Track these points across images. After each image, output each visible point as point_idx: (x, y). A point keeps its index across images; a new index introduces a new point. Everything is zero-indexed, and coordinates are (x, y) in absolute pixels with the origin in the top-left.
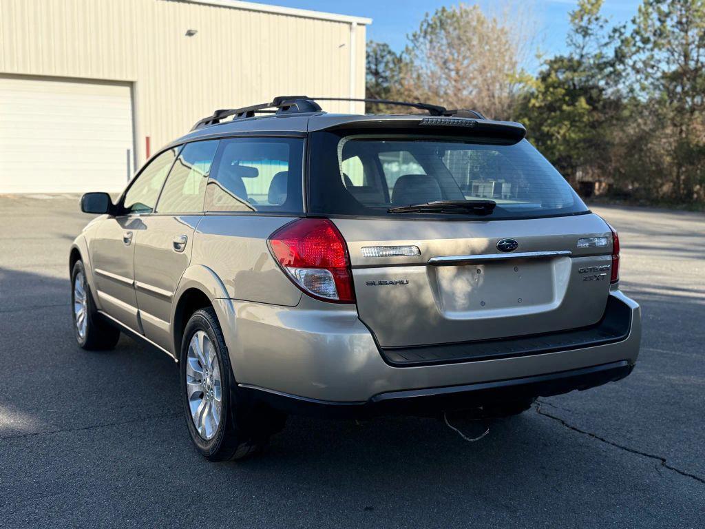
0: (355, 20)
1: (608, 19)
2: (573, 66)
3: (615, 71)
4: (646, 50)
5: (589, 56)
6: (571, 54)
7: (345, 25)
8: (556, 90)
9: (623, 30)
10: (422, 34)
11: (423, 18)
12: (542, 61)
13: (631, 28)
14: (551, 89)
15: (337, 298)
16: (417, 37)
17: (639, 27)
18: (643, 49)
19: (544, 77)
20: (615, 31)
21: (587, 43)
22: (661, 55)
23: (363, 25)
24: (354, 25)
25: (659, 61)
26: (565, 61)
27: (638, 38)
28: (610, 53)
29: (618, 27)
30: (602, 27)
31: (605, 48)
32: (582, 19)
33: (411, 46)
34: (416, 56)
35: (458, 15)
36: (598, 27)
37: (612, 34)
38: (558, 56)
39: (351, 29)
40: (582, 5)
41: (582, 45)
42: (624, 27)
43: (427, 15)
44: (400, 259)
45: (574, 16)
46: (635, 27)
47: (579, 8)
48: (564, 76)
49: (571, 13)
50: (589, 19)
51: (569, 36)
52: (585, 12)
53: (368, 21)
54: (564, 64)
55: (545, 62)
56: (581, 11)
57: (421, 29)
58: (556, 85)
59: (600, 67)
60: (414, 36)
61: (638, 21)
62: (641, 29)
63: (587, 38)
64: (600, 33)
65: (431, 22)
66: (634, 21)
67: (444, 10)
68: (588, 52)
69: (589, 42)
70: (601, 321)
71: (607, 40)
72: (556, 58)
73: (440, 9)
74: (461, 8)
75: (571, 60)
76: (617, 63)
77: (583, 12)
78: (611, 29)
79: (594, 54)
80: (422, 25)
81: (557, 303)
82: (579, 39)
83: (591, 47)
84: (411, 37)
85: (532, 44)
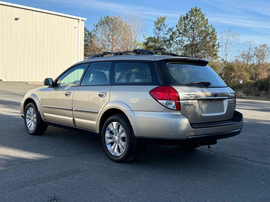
0: (80, 18)
1: (167, 25)
2: (155, 41)
3: (170, 43)
4: (180, 37)
5: (161, 38)
6: (155, 36)
7: (77, 20)
8: (150, 49)
9: (172, 29)
10: (100, 25)
11: (100, 19)
12: (145, 38)
13: (175, 29)
14: (149, 48)
15: (175, 109)
16: (98, 26)
17: (178, 28)
18: (179, 36)
19: (146, 44)
20: (169, 29)
21: (160, 33)
22: (185, 38)
23: (84, 20)
24: (80, 20)
25: (184, 41)
26: (153, 39)
27: (178, 32)
28: (168, 37)
29: (170, 28)
30: (165, 27)
31: (166, 35)
32: (158, 24)
33: (95, 29)
34: (97, 33)
35: (113, 19)
36: (164, 28)
37: (168, 30)
38: (150, 36)
39: (79, 22)
40: (159, 19)
41: (158, 34)
42: (173, 28)
43: (101, 18)
44: (192, 98)
45: (156, 23)
46: (177, 28)
47: (157, 20)
48: (153, 44)
49: (155, 22)
50: (161, 25)
51: (154, 30)
52: (160, 22)
53: (85, 19)
54: (153, 40)
55: (146, 39)
56: (158, 21)
57: (99, 23)
58: (150, 47)
59: (165, 42)
60: (97, 26)
61: (178, 26)
62: (179, 29)
63: (160, 31)
64: (164, 30)
65: (103, 21)
66: (176, 26)
67: (108, 17)
68: (161, 36)
69: (161, 33)
70: (233, 118)
71: (166, 32)
72: (149, 37)
73: (106, 16)
74: (114, 17)
75: (155, 38)
76: (171, 40)
77: (159, 22)
78: (168, 28)
79: (162, 37)
80: (100, 22)
81: (225, 112)
82: (157, 31)
83: (161, 34)
84: (95, 26)
85: (141, 32)
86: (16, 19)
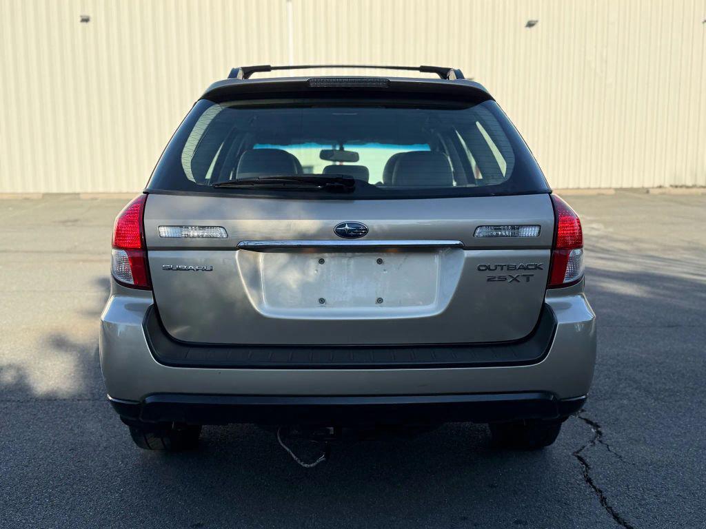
15: (132, 282)
86: (530, 25)
